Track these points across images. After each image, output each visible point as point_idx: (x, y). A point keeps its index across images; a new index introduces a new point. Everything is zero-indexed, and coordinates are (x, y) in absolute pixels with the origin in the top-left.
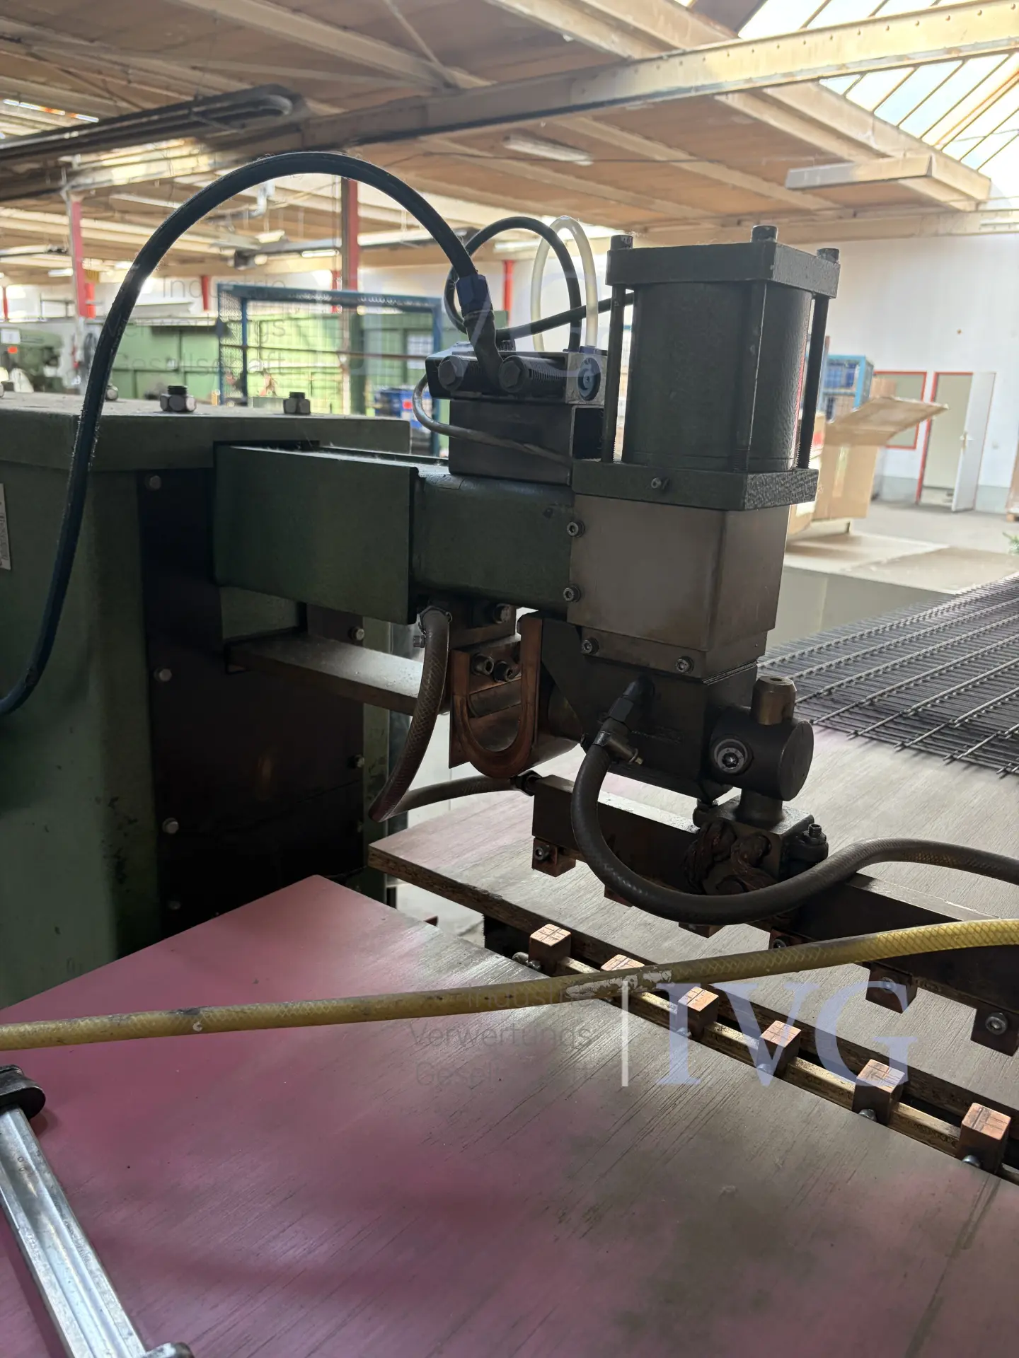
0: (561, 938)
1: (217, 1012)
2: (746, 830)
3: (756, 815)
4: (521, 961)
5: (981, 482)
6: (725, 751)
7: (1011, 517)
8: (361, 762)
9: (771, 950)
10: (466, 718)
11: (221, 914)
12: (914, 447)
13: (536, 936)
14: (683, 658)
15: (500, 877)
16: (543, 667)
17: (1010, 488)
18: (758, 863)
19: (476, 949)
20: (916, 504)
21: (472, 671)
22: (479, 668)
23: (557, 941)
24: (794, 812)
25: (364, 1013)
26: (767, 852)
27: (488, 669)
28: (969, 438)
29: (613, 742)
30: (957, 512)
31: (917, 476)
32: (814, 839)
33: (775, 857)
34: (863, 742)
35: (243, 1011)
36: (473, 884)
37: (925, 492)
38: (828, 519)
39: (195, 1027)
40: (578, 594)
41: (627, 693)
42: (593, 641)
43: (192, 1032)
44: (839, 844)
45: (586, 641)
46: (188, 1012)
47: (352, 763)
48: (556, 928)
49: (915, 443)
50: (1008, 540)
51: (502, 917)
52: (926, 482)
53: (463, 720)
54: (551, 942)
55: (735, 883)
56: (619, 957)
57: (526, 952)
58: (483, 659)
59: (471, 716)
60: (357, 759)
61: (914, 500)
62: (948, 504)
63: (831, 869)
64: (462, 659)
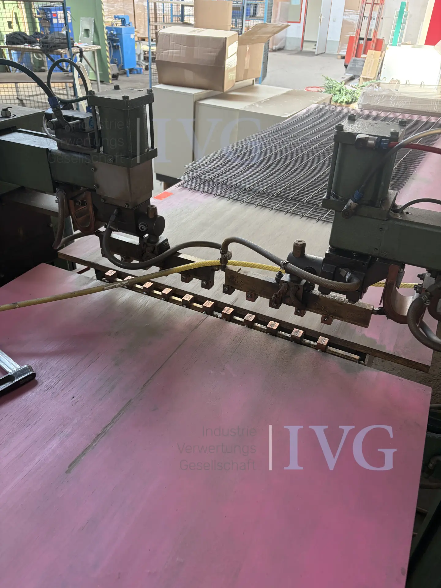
0: (114, 273)
1: (22, 303)
2: (149, 244)
3: (152, 241)
4: (104, 281)
5: (328, 39)
6: (141, 226)
7: (340, 57)
8: (51, 225)
9: (161, 271)
10: (76, 218)
11: (17, 277)
12: (300, 22)
13: (107, 274)
14: (126, 204)
15: (98, 258)
16: (93, 205)
17: (340, 41)
18: (153, 252)
19: (90, 279)
20: (301, 52)
21: (75, 205)
22: (77, 204)
23: (112, 275)
24: (162, 238)
25: (57, 299)
26: (154, 249)
27: (79, 204)
28: (322, 17)
29: (111, 227)
30: (317, 55)
31: (301, 37)
32: (166, 245)
33: (156, 250)
34: (218, 198)
35: (28, 302)
36: (89, 260)
37: (305, 44)
38: (244, 80)
39: (17, 307)
40: (98, 186)
41: (114, 213)
42: (104, 199)
43: (17, 308)
44: (172, 245)
45: (102, 199)
46: (15, 303)
47: (49, 226)
48: (112, 271)
49: (300, 19)
50: (324, 78)
51: (99, 269)
52: (305, 39)
53: (75, 219)
54: (110, 275)
55: (148, 258)
56: (129, 277)
57: (105, 277)
58: (77, 201)
59: (77, 218)
60: (50, 224)
61: (300, 49)
62: (314, 50)
63: (170, 251)
64: (72, 202)
